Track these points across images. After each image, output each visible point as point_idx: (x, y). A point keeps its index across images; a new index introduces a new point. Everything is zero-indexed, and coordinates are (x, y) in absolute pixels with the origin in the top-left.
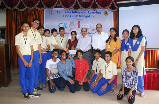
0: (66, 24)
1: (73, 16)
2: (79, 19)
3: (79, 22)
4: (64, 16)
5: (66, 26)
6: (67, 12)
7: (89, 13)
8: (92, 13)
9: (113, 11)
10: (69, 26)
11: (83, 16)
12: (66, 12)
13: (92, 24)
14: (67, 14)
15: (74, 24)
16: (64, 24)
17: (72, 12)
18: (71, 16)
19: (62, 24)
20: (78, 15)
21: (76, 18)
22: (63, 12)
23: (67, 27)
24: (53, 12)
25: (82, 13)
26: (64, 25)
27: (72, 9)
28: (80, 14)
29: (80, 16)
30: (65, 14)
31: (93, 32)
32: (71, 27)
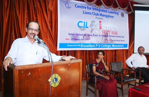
0: (87, 22)
1: (94, 14)
2: (100, 18)
3: (100, 22)
4: (84, 13)
5: (86, 25)
6: (87, 8)
7: (109, 12)
8: (112, 13)
9: (128, 13)
10: (90, 26)
11: (103, 16)
12: (85, 8)
13: (112, 26)
14: (87, 10)
15: (95, 24)
16: (84, 22)
17: (92, 9)
18: (92, 13)
19: (82, 22)
20: (99, 13)
21: (97, 16)
22: (82, 7)
23: (88, 27)
24: (70, 5)
25: (102, 11)
26: (84, 24)
27: (94, 5)
28: (101, 12)
29: (101, 15)
30: (84, 10)
31: (113, 35)
32: (93, 27)
